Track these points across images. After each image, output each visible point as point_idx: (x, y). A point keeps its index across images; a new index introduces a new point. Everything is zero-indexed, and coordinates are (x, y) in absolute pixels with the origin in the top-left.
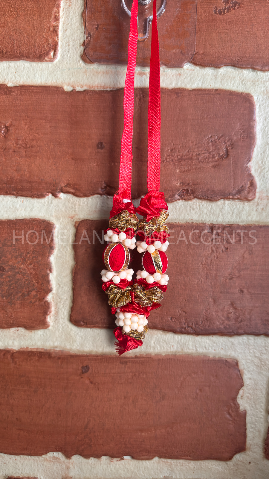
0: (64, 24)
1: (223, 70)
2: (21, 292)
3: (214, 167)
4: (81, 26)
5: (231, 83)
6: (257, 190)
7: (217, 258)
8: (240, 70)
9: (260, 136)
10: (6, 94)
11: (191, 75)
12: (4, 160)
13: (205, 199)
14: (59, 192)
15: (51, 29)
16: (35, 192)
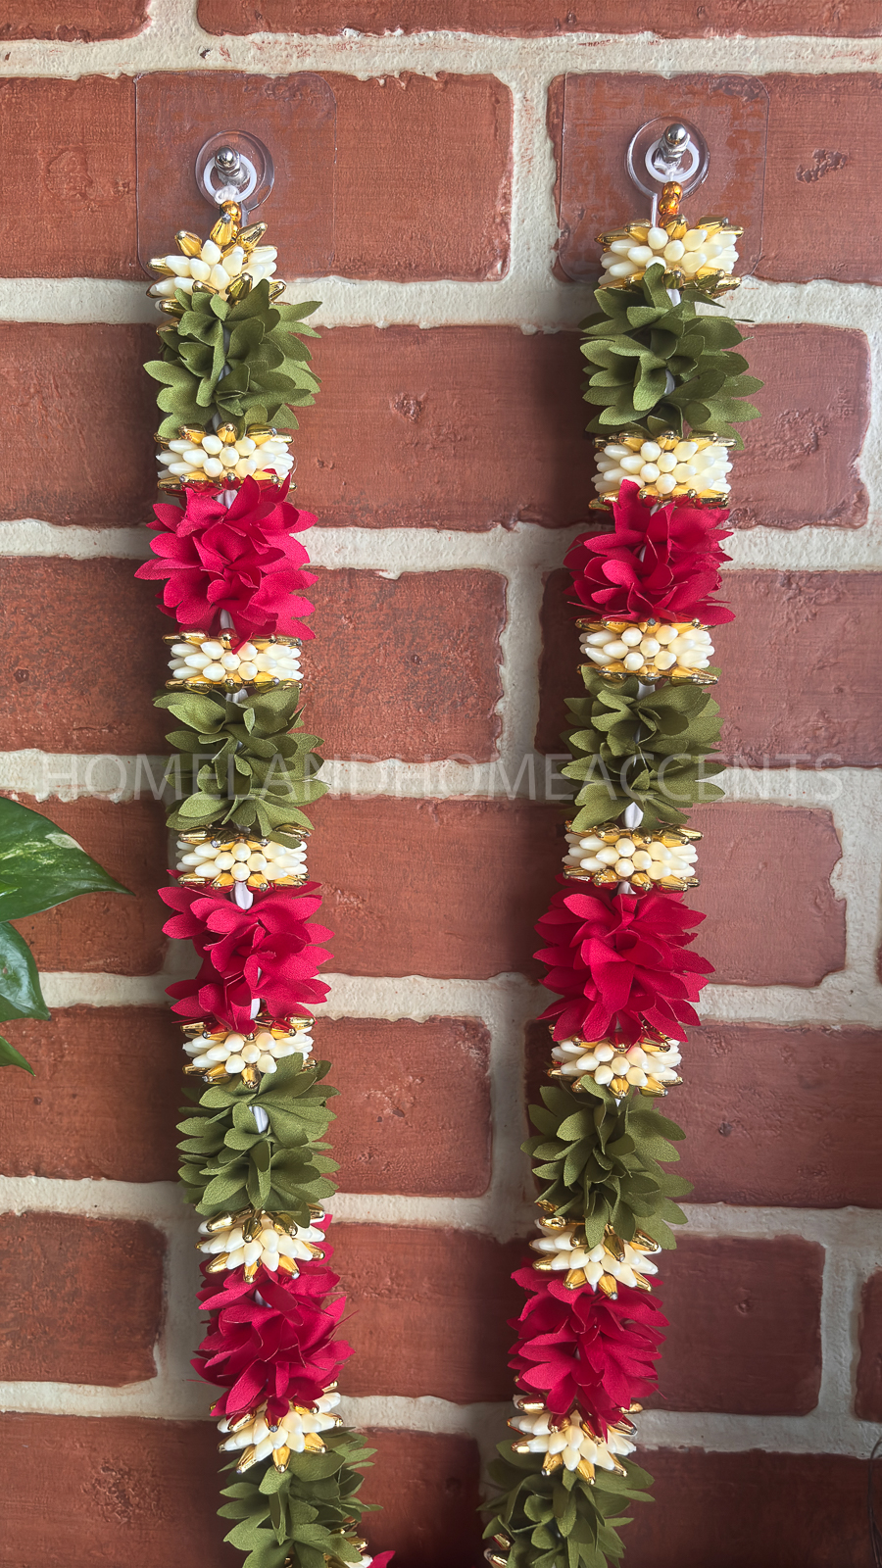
0: (519, 208)
1: (811, 288)
2: (449, 699)
3: (793, 467)
4: (551, 211)
5: (825, 311)
6: (870, 509)
7: (797, 632)
8: (843, 286)
9: (878, 408)
10: (417, 342)
11: (752, 297)
12: (416, 463)
13: (776, 526)
14: (515, 522)
15: (498, 220)
16: (473, 521)
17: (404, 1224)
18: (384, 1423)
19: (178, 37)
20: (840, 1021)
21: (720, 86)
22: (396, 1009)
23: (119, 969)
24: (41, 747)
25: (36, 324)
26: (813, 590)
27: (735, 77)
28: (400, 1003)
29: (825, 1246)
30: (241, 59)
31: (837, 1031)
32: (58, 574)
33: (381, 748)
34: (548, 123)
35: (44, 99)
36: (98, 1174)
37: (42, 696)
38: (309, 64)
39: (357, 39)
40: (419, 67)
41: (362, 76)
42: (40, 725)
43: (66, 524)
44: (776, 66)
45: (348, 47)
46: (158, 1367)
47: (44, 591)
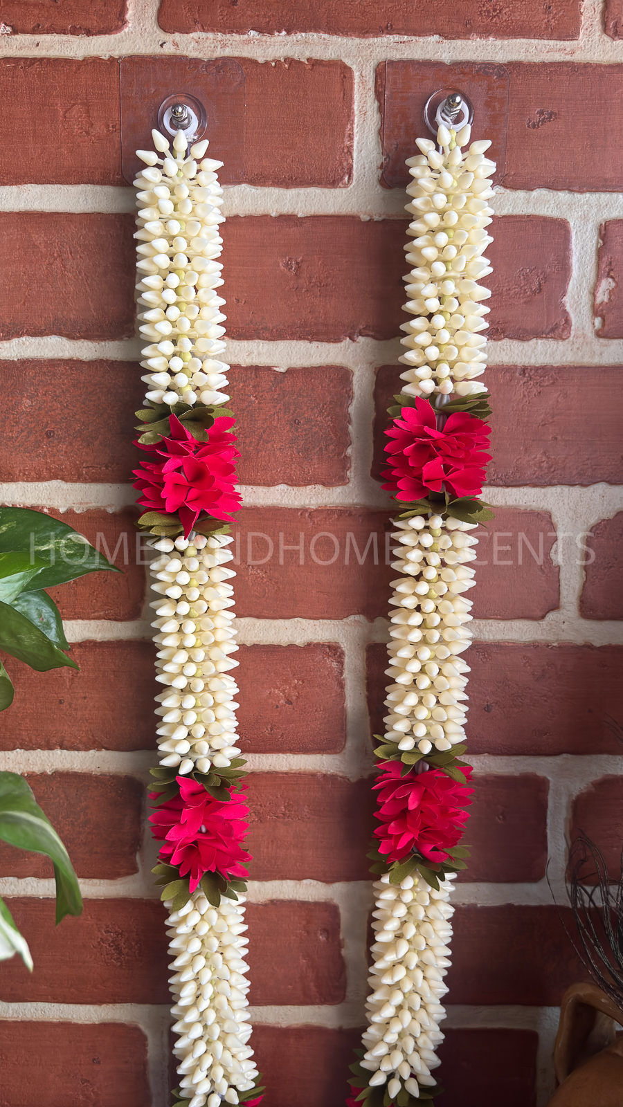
0: (358, 143)
1: (536, 193)
2: (318, 446)
3: (526, 303)
4: (378, 145)
5: (544, 207)
6: (572, 328)
7: (529, 403)
8: (555, 193)
9: (577, 266)
10: (296, 225)
11: (500, 199)
12: (296, 300)
13: (516, 339)
14: (358, 336)
15: (346, 151)
16: (332, 336)
17: (293, 772)
18: (281, 897)
19: (146, 34)
20: (557, 641)
21: (480, 69)
22: (286, 639)
23: (113, 617)
24: (62, 479)
25: (58, 213)
26: (538, 378)
27: (489, 63)
28: (289, 635)
29: (549, 778)
30: (186, 48)
31: (555, 647)
32: (73, 370)
33: (276, 477)
34: (376, 91)
35: (62, 72)
36: (99, 746)
37: (63, 447)
38: (228, 52)
39: (257, 37)
40: (297, 55)
41: (261, 60)
42: (62, 465)
43: (78, 338)
44: (514, 57)
45: (252, 42)
46: (139, 866)
47: (63, 381)
